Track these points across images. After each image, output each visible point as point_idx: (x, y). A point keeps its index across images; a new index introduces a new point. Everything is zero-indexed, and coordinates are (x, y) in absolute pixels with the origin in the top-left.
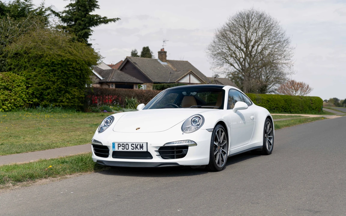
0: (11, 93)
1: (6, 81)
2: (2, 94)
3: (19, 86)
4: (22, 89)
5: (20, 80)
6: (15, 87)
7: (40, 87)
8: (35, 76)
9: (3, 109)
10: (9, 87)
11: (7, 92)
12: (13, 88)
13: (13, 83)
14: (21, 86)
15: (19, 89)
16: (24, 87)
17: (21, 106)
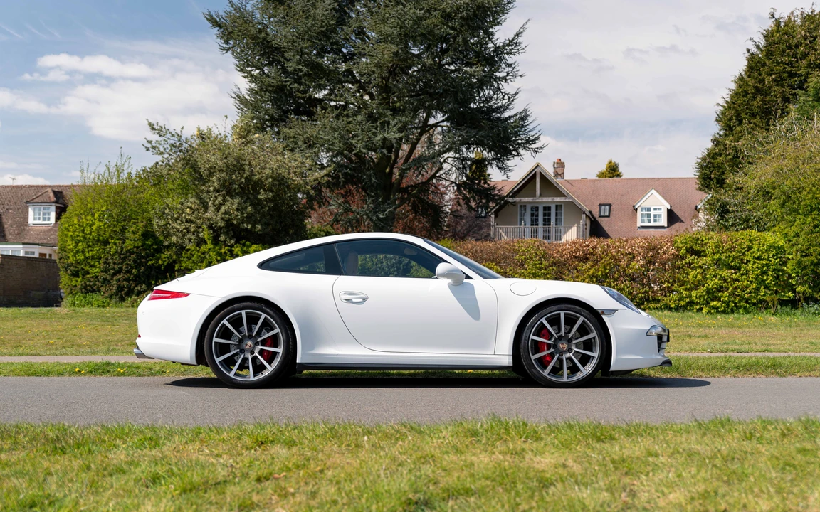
0: (736, 273)
1: (727, 250)
2: (715, 276)
3: (759, 258)
4: (767, 266)
5: (764, 245)
6: (748, 261)
7: (806, 259)
8: (797, 235)
9: (713, 308)
10: (732, 261)
11: (726, 273)
12: (743, 263)
13: (744, 254)
14: (763, 260)
15: (759, 264)
16: (771, 261)
17: (761, 302)
